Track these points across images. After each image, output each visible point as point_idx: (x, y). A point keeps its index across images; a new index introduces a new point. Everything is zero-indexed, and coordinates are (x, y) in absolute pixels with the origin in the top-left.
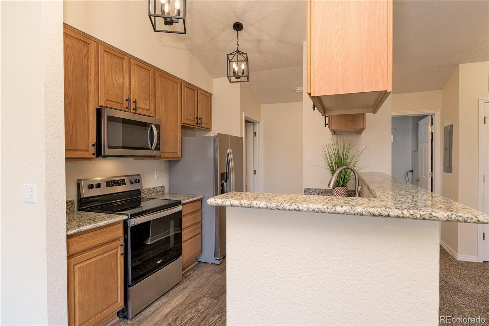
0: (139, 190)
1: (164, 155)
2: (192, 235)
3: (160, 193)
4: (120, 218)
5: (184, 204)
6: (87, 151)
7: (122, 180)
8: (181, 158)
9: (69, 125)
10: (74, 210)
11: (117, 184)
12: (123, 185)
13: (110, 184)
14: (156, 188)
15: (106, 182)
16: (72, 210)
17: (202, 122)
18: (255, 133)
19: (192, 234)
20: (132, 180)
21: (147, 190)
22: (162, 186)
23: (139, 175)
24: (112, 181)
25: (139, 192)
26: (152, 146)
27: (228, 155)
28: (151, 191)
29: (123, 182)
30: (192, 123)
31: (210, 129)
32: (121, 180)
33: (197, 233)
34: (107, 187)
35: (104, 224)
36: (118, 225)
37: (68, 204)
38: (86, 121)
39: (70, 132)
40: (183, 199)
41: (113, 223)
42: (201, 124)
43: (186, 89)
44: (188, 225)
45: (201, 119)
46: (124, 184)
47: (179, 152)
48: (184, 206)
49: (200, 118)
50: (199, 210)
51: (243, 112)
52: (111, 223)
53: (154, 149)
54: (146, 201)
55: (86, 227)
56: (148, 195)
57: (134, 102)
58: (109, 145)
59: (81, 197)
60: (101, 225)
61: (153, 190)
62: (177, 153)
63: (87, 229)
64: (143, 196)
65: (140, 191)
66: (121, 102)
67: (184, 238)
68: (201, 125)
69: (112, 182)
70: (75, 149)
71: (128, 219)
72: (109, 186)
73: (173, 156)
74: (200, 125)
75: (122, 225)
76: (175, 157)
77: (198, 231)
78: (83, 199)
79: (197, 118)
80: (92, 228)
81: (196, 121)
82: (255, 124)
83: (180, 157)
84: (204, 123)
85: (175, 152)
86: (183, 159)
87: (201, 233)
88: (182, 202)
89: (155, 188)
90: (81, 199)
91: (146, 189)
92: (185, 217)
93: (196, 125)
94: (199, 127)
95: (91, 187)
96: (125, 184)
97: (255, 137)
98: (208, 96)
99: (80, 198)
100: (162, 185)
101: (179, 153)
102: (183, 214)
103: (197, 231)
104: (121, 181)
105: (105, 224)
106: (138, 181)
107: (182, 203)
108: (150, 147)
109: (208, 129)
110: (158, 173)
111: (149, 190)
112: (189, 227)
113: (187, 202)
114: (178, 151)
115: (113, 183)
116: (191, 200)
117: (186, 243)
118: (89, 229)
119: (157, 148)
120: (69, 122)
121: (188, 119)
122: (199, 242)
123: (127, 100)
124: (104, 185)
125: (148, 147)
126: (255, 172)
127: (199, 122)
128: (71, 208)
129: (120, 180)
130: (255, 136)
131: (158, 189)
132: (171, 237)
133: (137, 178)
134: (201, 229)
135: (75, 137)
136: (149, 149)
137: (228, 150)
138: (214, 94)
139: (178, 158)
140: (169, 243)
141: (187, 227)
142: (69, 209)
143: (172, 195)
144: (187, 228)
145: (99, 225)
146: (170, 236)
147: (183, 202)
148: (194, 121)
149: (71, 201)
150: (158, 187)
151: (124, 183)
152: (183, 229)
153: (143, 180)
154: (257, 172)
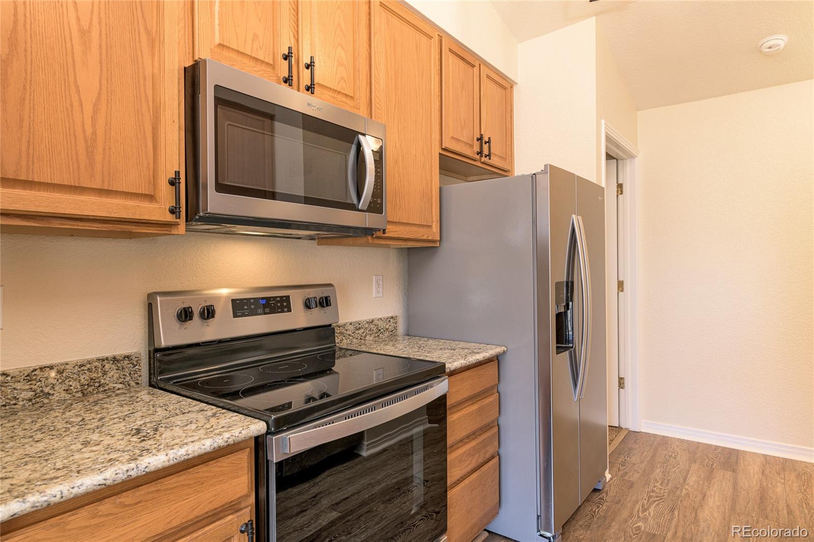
0: (330, 325)
1: (392, 231)
2: (473, 465)
3: (387, 334)
4: (237, 434)
5: (453, 373)
6: (151, 198)
7: (281, 297)
8: (440, 241)
9: (81, 105)
10: (138, 384)
11: (267, 310)
12: (283, 311)
13: (246, 307)
14: (376, 322)
15: (233, 301)
16: (133, 384)
17: (492, 151)
18: (620, 186)
19: (474, 461)
20: (308, 299)
21: (352, 328)
22: (392, 317)
23: (330, 285)
24: (252, 301)
25: (326, 332)
26: (359, 197)
27: (573, 230)
28: (362, 330)
29: (285, 304)
30: (468, 152)
31: (509, 171)
32: (278, 299)
33: (488, 456)
34: (235, 316)
35: (167, 464)
36: (232, 458)
37: (119, 365)
38: (147, 100)
39: (84, 131)
40: (449, 358)
41: (206, 454)
42: (489, 156)
43: (451, 56)
44: (464, 434)
45: (489, 142)
46: (286, 309)
47: (434, 224)
48: (452, 378)
49: (487, 141)
50: (492, 388)
51: (603, 121)
52: (196, 454)
53: (365, 208)
54: (351, 355)
55: (79, 482)
56: (354, 340)
57: (308, 67)
58: (220, 181)
59: (157, 346)
60: (152, 468)
61: (367, 325)
62: (430, 227)
63: (83, 490)
64: (342, 342)
65: (334, 329)
66: (266, 60)
67: (453, 475)
68: (490, 159)
69: (252, 304)
70: (106, 188)
71: (267, 433)
72: (243, 315)
73: (419, 236)
74: (486, 160)
75: (245, 459)
76: (425, 238)
77: (491, 450)
78: (162, 353)
79: (480, 139)
80: (108, 482)
81: (477, 148)
82: (620, 162)
83: (439, 239)
84: (495, 155)
85: (424, 226)
86: (445, 244)
87: (498, 454)
88: (447, 366)
89: (372, 321)
90: (157, 350)
91: (351, 324)
92: (455, 409)
93: (478, 157)
94: (483, 163)
95: (185, 315)
96: (289, 310)
97: (620, 196)
98: (505, 85)
99: (152, 349)
100: (390, 315)
101: (435, 228)
102: (449, 402)
103: (488, 448)
104: (278, 302)
105: (172, 462)
106: (325, 302)
107: (447, 370)
108: (355, 202)
109: (506, 171)
110: (381, 283)
111: (358, 326)
112: (466, 441)
113: (461, 368)
114: (433, 222)
115: (253, 307)
116: (473, 359)
117: (458, 488)
118: (91, 488)
119: (376, 207)
120: (79, 95)
121: (456, 139)
122: (492, 482)
123: (286, 57)
124: (224, 311)
125: (349, 201)
126: (621, 285)
127: (486, 152)
128: (128, 378)
129: (274, 298)
130: (622, 193)
131: (381, 325)
132: (414, 438)
133: (324, 292)
134: (496, 444)
135: (104, 149)
136: (352, 207)
137: (573, 215)
138: (519, 83)
139: (434, 241)
140: (411, 457)
141: (461, 441)
142: (121, 380)
143: (417, 343)
144: (461, 444)
145: (142, 467)
146: (412, 436)
147: (451, 366)
148: (472, 146)
149: (128, 357)
150: (381, 319)
151: (285, 307)
152: (452, 447)
153: (340, 301)
154: (626, 286)
